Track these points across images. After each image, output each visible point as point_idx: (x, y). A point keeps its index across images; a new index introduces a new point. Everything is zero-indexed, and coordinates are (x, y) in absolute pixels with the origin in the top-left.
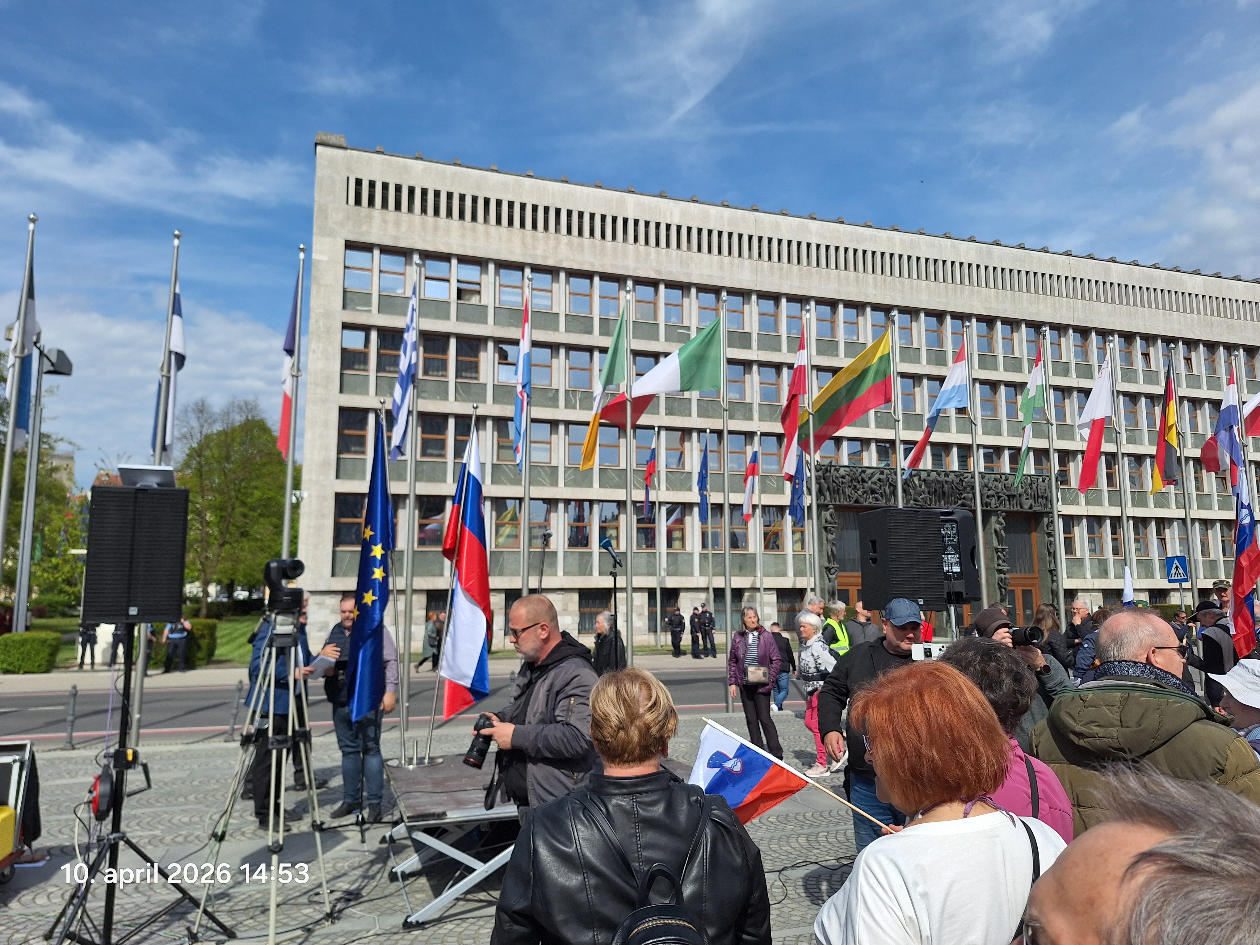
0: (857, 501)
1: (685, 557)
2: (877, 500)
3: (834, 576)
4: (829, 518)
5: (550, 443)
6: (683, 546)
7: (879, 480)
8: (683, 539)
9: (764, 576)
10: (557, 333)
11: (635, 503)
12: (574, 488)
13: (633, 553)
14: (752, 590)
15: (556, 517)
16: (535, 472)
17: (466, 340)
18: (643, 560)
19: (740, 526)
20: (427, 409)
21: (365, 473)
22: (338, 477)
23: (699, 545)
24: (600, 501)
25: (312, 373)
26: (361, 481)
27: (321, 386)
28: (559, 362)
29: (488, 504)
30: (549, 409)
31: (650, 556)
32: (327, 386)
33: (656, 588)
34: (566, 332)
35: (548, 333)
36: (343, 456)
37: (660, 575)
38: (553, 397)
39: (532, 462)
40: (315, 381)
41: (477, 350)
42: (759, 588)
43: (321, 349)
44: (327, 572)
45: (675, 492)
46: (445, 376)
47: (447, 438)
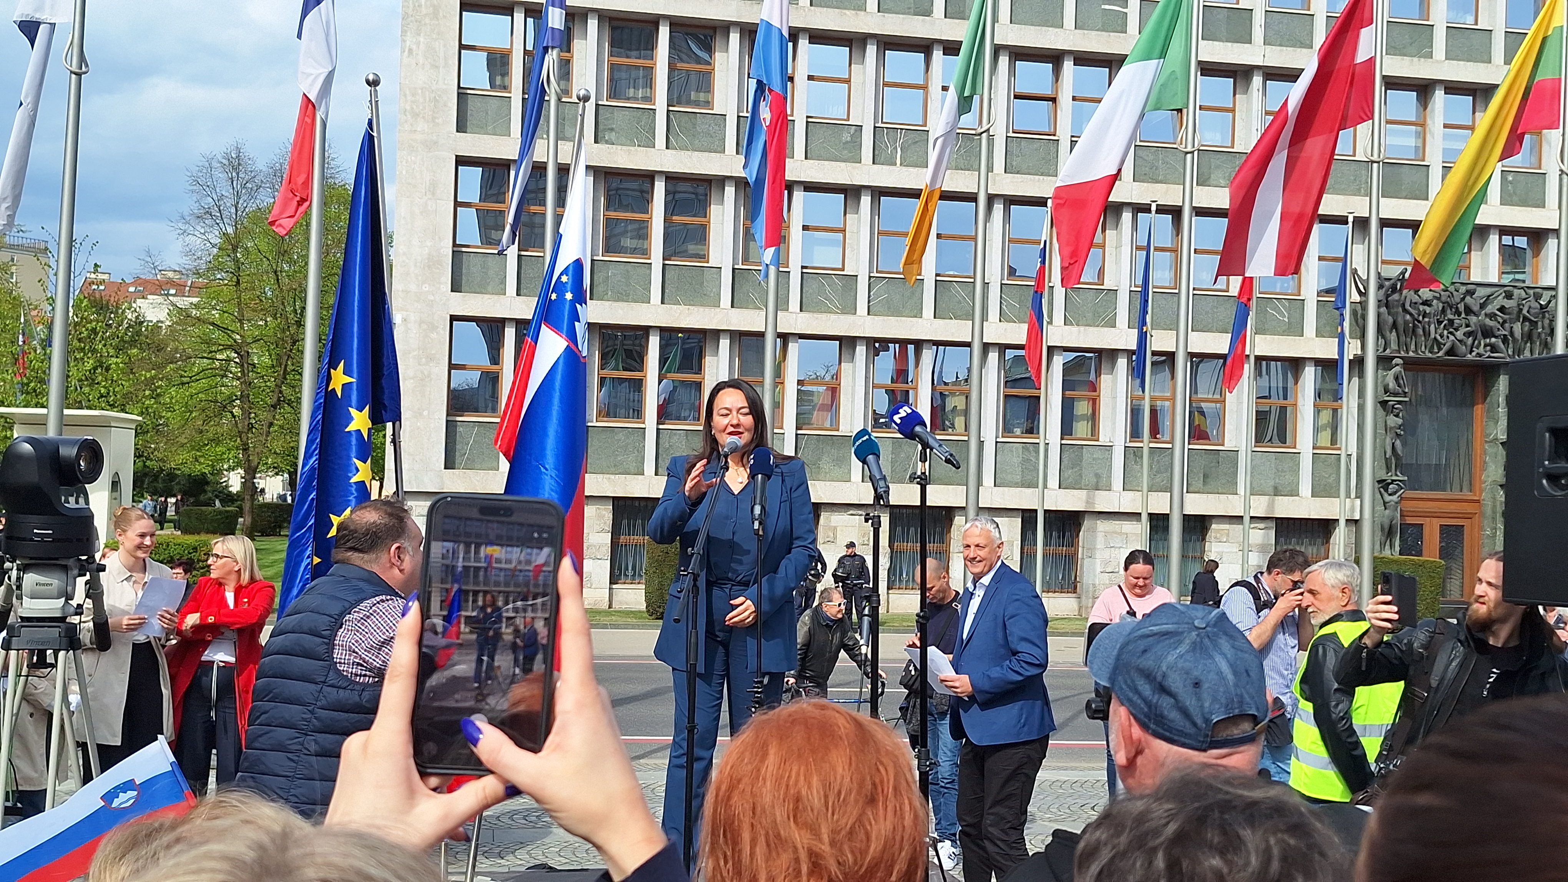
0: (1451, 352)
1: (1098, 454)
2: (1494, 348)
3: (1395, 498)
4: (1392, 385)
5: (843, 231)
6: (1094, 432)
7: (1502, 309)
8: (1094, 418)
9: (1251, 494)
10: (863, 13)
11: (1003, 348)
12: (886, 318)
13: (997, 442)
14: (1227, 520)
15: (851, 372)
16: (812, 286)
17: (690, 30)
18: (1014, 457)
19: (1210, 396)
20: (615, 162)
21: (503, 281)
22: (456, 287)
23: (1126, 432)
24: (937, 343)
25: (408, 93)
26: (496, 297)
27: (424, 117)
28: (864, 73)
29: (724, 343)
30: (843, 164)
31: (1028, 449)
32: (434, 118)
33: (1036, 511)
34: (879, 11)
35: (845, 14)
36: (464, 249)
37: (1045, 486)
38: (852, 141)
39: (806, 267)
40: (412, 108)
41: (709, 49)
42: (1242, 517)
43: (422, 46)
44: (437, 460)
45: (1082, 328)
46: (649, 99)
47: (651, 218)
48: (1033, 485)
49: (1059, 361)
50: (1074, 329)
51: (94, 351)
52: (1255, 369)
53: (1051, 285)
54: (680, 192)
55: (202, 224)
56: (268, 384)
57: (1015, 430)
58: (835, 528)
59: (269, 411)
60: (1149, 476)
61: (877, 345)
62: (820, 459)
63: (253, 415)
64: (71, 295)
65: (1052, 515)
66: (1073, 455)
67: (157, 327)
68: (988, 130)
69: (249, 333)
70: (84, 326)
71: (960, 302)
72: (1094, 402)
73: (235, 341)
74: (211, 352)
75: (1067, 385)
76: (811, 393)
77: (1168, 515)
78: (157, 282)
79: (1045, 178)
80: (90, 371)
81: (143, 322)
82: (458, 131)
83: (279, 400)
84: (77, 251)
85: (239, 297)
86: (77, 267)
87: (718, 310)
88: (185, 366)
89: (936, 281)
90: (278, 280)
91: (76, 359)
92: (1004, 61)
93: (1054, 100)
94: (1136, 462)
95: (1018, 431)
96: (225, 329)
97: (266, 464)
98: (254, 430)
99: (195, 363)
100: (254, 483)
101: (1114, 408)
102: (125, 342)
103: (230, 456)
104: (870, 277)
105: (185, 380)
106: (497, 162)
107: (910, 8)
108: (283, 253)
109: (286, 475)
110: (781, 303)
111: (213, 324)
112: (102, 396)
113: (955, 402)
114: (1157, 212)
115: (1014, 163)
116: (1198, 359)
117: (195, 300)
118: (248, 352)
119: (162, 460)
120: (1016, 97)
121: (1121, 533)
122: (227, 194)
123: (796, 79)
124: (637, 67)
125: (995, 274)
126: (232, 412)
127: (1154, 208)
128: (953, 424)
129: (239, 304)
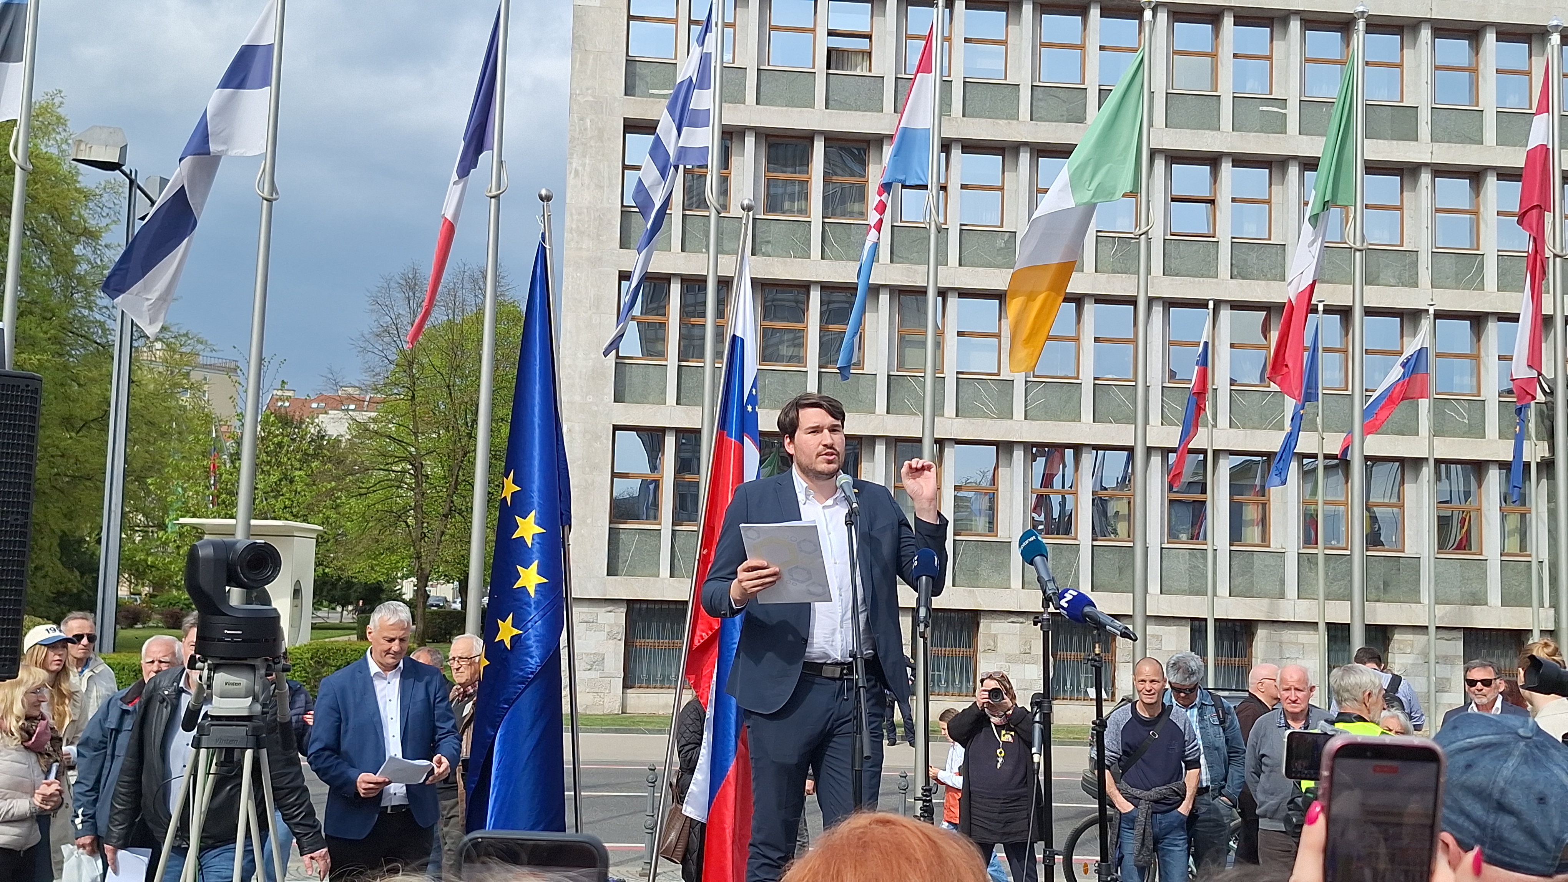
1: (1269, 561)
5: (998, 336)
6: (1265, 538)
8: (1264, 523)
9: (1436, 603)
10: (1015, 122)
11: (1165, 452)
12: (1043, 422)
13: (1162, 548)
14: (1410, 630)
15: (1008, 477)
16: (968, 391)
17: (844, 144)
18: (1181, 564)
19: (1387, 501)
20: (771, 273)
21: (664, 391)
22: (618, 398)
23: (1299, 538)
24: (1096, 448)
25: (574, 212)
26: (657, 406)
27: (589, 235)
28: (1018, 180)
29: (880, 449)
30: (996, 270)
31: (1195, 556)
32: (599, 236)
33: (1206, 620)
34: (1031, 120)
35: (997, 123)
36: (627, 361)
37: (1215, 594)
38: (1006, 248)
39: (962, 373)
40: (578, 227)
41: (863, 163)
42: (1427, 627)
43: (587, 168)
44: (600, 567)
45: (1249, 431)
46: (805, 211)
47: (807, 327)
48: (1201, 592)
49: (1225, 465)
50: (1241, 432)
51: (279, 464)
52: (1436, 473)
53: (1214, 387)
54: (834, 302)
55: (380, 342)
56: (440, 494)
57: (1181, 536)
58: (996, 636)
59: (441, 520)
60: (1325, 584)
61: (1034, 450)
62: (978, 565)
63: (425, 525)
64: (260, 411)
65: (1223, 624)
66: (1243, 563)
67: (338, 441)
68: (1146, 233)
69: (423, 445)
70: (271, 441)
71: (1119, 406)
72: (1264, 506)
73: (411, 454)
74: (387, 464)
75: (1235, 489)
76: (968, 499)
77: (1349, 624)
78: (338, 398)
79: (1205, 279)
80: (276, 483)
81: (324, 436)
82: (621, 248)
83: (450, 510)
84: (265, 369)
85: (414, 411)
86: (266, 384)
87: (873, 416)
88: (364, 478)
89: (1095, 384)
90: (450, 394)
91: (263, 471)
92: (1160, 164)
93: (1212, 202)
94: (1311, 568)
95: (1184, 537)
96: (400, 442)
97: (438, 572)
98: (426, 539)
99: (372, 474)
100: (426, 591)
101: (1285, 513)
102: (308, 455)
103: (404, 564)
104: (1026, 382)
105: (363, 491)
106: (657, 276)
107: (1062, 116)
108: (455, 368)
109: (456, 583)
110: (938, 409)
111: (389, 437)
112: (285, 507)
113: (1117, 506)
114: (1325, 311)
115: (1173, 266)
116: (1371, 461)
117: (374, 414)
118: (422, 464)
119: (340, 569)
120: (1173, 200)
121: (1297, 644)
122: (404, 313)
123: (949, 188)
124: (793, 182)
125: (1156, 376)
126: (406, 522)
127: (1321, 308)
128: (1115, 530)
129: (414, 417)
